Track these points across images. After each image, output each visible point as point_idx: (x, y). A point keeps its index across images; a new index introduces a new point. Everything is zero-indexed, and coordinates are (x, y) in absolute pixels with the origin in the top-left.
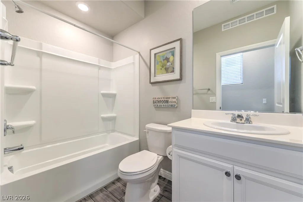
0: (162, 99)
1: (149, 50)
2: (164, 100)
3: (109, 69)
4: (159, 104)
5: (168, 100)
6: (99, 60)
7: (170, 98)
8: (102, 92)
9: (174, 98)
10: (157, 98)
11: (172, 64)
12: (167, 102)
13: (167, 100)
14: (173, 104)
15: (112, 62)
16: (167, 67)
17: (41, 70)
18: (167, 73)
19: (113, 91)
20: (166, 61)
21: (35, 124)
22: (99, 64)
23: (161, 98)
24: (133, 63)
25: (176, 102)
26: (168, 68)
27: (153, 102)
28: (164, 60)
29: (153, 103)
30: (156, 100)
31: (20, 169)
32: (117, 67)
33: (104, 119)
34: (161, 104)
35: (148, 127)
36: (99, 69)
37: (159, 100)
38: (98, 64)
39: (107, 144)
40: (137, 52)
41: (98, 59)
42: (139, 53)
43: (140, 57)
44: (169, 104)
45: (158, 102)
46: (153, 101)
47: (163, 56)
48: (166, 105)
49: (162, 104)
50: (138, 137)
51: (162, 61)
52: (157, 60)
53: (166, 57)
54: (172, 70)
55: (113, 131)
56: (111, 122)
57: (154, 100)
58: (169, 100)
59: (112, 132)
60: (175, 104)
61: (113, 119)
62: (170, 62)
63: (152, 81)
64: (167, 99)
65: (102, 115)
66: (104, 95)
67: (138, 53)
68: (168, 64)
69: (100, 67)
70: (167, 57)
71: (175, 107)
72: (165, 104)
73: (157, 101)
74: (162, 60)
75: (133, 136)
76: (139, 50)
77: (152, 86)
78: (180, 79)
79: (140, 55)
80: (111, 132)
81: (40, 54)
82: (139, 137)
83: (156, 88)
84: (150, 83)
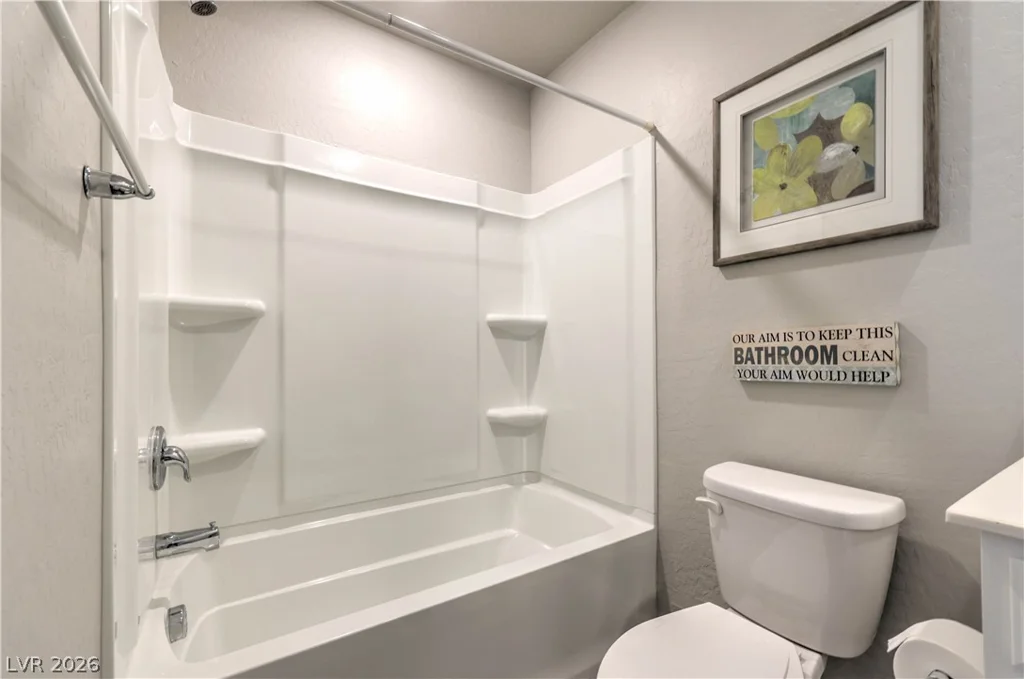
0: (796, 342)
1: (710, 106)
2: (804, 345)
3: (517, 223)
4: (770, 368)
5: (834, 348)
6: (478, 186)
7: (848, 333)
8: (492, 316)
9: (880, 333)
10: (757, 338)
11: (856, 150)
12: (830, 354)
13: (828, 344)
14: (870, 365)
15: (529, 191)
16: (824, 169)
17: (281, 236)
18: (820, 202)
19: (531, 312)
20: (815, 141)
21: (263, 442)
22: (479, 202)
23: (788, 336)
24: (626, 182)
25: (896, 355)
26: (830, 176)
27: (736, 356)
28: (799, 137)
29: (737, 362)
30: (753, 346)
31: (217, 609)
32: (548, 213)
33: (500, 427)
34: (783, 367)
35: (717, 484)
36: (481, 224)
37: (776, 344)
38: (476, 205)
39: (512, 531)
40: (645, 126)
41: (476, 182)
42: (653, 131)
43: (658, 146)
44: (835, 368)
45: (767, 355)
46: (736, 350)
47: (795, 119)
48: (819, 375)
49: (795, 368)
50: (652, 517)
51: (790, 147)
52: (755, 145)
53: (819, 118)
54: (859, 178)
55: (535, 476)
56: (525, 440)
57: (740, 345)
58: (843, 345)
59: (530, 481)
60: (887, 365)
61: (533, 428)
62: (841, 139)
63: (727, 252)
64: (824, 342)
65: (493, 412)
66: (500, 330)
67: (646, 132)
68: (831, 152)
69: (482, 217)
70: (825, 117)
71: (889, 381)
72: (810, 368)
73: (759, 350)
74: (787, 137)
75: (628, 510)
76: (649, 119)
77: (727, 278)
78: (927, 226)
79: (658, 138)
80: (524, 480)
81: (277, 177)
82: (657, 522)
83: (750, 284)
84: (715, 265)
